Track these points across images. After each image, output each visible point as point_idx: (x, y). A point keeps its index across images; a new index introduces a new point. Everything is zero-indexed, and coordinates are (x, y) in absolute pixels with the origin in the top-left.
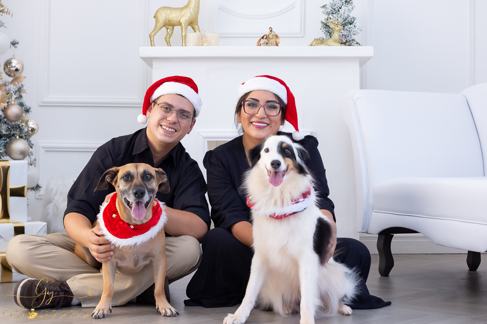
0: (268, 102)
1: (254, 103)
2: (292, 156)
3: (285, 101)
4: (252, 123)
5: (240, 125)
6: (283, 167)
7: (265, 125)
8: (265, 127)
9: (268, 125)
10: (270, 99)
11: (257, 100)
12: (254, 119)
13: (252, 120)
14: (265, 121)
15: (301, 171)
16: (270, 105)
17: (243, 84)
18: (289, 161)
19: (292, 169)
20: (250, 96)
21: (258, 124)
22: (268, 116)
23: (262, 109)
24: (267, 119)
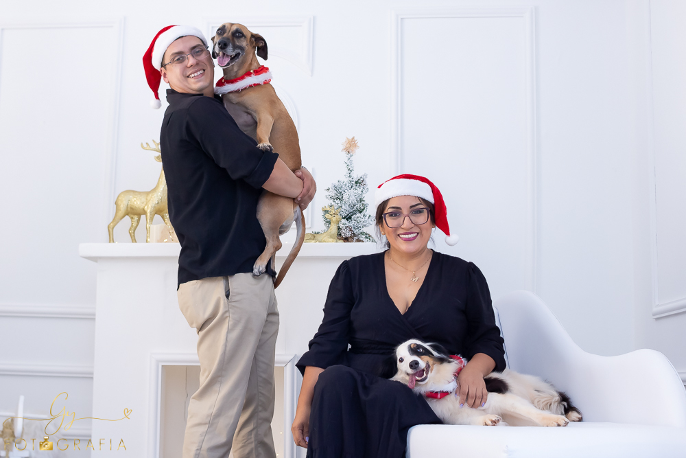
0: (411, 207)
1: (396, 213)
2: (427, 353)
3: (432, 200)
4: (399, 235)
5: (384, 238)
6: (422, 364)
7: (415, 235)
8: (414, 238)
9: (418, 233)
10: (414, 204)
11: (399, 208)
12: (400, 231)
13: (399, 232)
14: (413, 230)
15: (441, 360)
16: (415, 211)
17: (379, 187)
18: (426, 358)
19: (434, 364)
20: (390, 204)
21: (406, 236)
22: (416, 225)
23: (407, 219)
24: (416, 227)
